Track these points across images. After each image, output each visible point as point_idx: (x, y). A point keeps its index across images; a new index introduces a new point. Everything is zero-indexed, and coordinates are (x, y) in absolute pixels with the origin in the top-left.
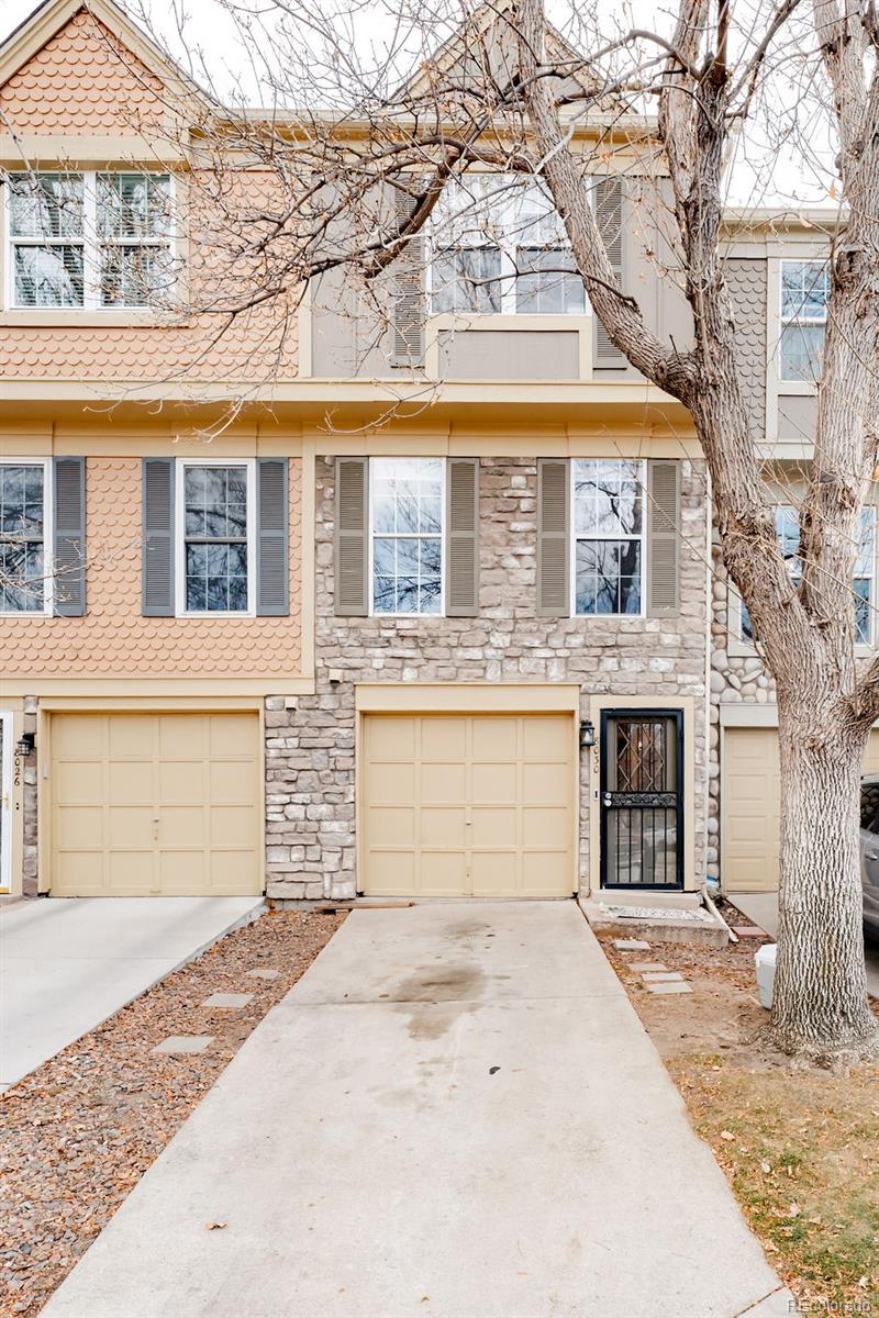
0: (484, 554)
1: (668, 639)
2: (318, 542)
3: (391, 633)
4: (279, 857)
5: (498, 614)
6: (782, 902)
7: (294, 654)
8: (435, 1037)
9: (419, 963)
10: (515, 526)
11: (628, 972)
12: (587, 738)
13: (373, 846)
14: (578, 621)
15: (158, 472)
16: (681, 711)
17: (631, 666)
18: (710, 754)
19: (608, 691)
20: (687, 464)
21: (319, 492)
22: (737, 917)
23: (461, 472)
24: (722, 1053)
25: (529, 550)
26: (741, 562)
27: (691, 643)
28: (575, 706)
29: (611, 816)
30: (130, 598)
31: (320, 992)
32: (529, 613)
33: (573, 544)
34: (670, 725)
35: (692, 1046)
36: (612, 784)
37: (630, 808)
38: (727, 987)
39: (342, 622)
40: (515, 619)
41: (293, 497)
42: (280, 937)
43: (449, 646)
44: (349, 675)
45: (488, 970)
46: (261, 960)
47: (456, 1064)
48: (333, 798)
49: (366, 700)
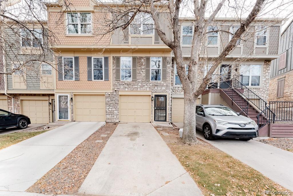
0: (138, 71)
1: (165, 84)
2: (113, 69)
3: (124, 83)
4: (108, 116)
5: (140, 80)
6: (184, 122)
7: (110, 86)
8: (134, 141)
9: (130, 131)
10: (142, 67)
11: (160, 133)
12: (153, 99)
13: (122, 115)
14: (151, 81)
15: (89, 59)
16: (166, 95)
17: (159, 88)
18: (170, 102)
19: (156, 92)
20: (168, 58)
21: (113, 62)
22: (174, 126)
23: (134, 59)
24: (175, 143)
25: (144, 71)
26: (180, 73)
27: (168, 85)
28: (151, 94)
29: (156, 111)
30: (86, 78)
31: (116, 135)
32: (144, 80)
33: (151, 70)
34: (165, 97)
35: (171, 142)
36: (156, 106)
37: (159, 109)
38: (174, 135)
39: (117, 81)
40: (142, 81)
41: (109, 63)
42: (109, 127)
43: (132, 85)
44: (118, 89)
45: (140, 132)
46: (107, 130)
47: (138, 144)
48: (115, 108)
49: (120, 93)
